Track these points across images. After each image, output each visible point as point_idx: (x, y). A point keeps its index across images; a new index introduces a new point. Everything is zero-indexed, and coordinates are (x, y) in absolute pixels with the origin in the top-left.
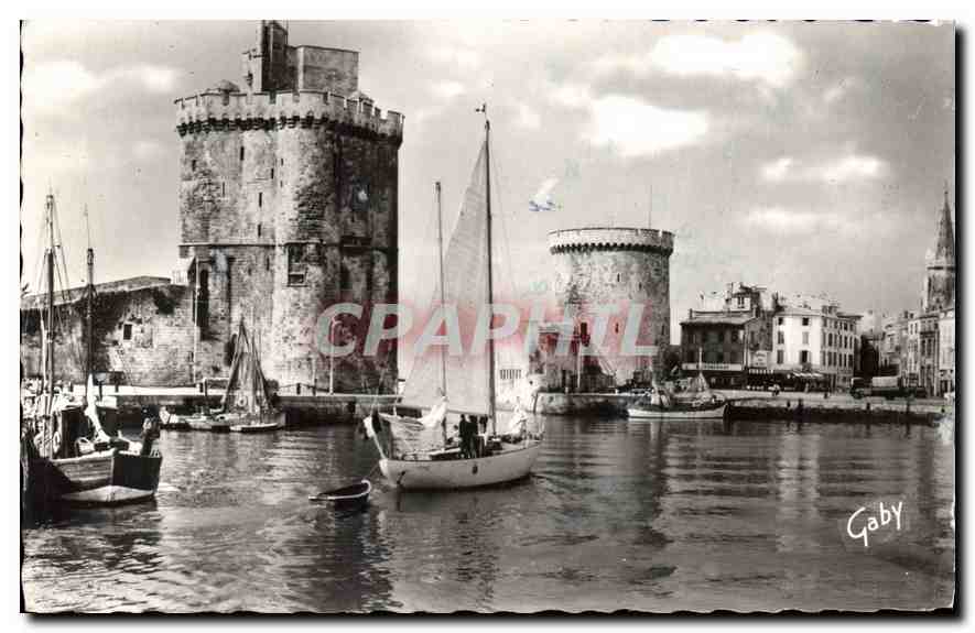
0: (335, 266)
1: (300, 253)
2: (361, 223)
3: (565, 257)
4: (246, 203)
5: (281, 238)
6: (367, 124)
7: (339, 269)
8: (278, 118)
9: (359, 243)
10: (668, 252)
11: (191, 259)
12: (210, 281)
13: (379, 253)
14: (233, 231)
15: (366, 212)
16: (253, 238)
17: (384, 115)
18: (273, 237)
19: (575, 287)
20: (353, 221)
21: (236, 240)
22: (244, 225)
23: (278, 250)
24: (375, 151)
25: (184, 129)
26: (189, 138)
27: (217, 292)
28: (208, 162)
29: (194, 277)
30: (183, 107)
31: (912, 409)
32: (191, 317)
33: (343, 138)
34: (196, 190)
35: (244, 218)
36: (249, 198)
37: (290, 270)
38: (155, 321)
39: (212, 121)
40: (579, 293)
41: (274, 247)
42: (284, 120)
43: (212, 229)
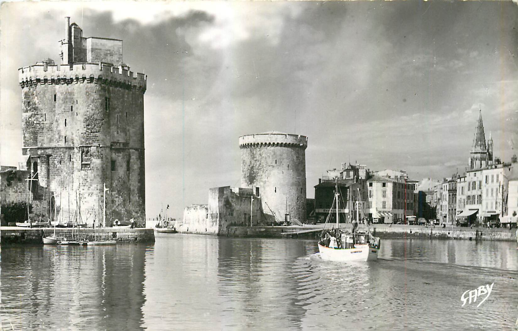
0: (107, 158)
1: (88, 152)
2: (122, 134)
3: (246, 151)
4: (58, 125)
5: (77, 144)
6: (125, 80)
7: (110, 161)
8: (74, 78)
9: (121, 145)
10: (305, 147)
11: (28, 156)
12: (39, 167)
13: (133, 150)
14: (51, 140)
15: (125, 129)
16: (62, 144)
17: (135, 75)
18: (73, 143)
19: (252, 167)
20: (118, 133)
21: (53, 145)
22: (57, 136)
23: (76, 150)
24: (130, 95)
25: (23, 84)
26: (26, 89)
27: (43, 174)
28: (37, 102)
29: (30, 166)
30: (23, 72)
31: (434, 232)
32: (28, 188)
33: (111, 88)
34: (30, 117)
35: (57, 133)
36: (59, 122)
37: (82, 161)
38: (7, 190)
39: (38, 80)
40: (255, 170)
41: (74, 148)
42: (77, 79)
43: (39, 139)
